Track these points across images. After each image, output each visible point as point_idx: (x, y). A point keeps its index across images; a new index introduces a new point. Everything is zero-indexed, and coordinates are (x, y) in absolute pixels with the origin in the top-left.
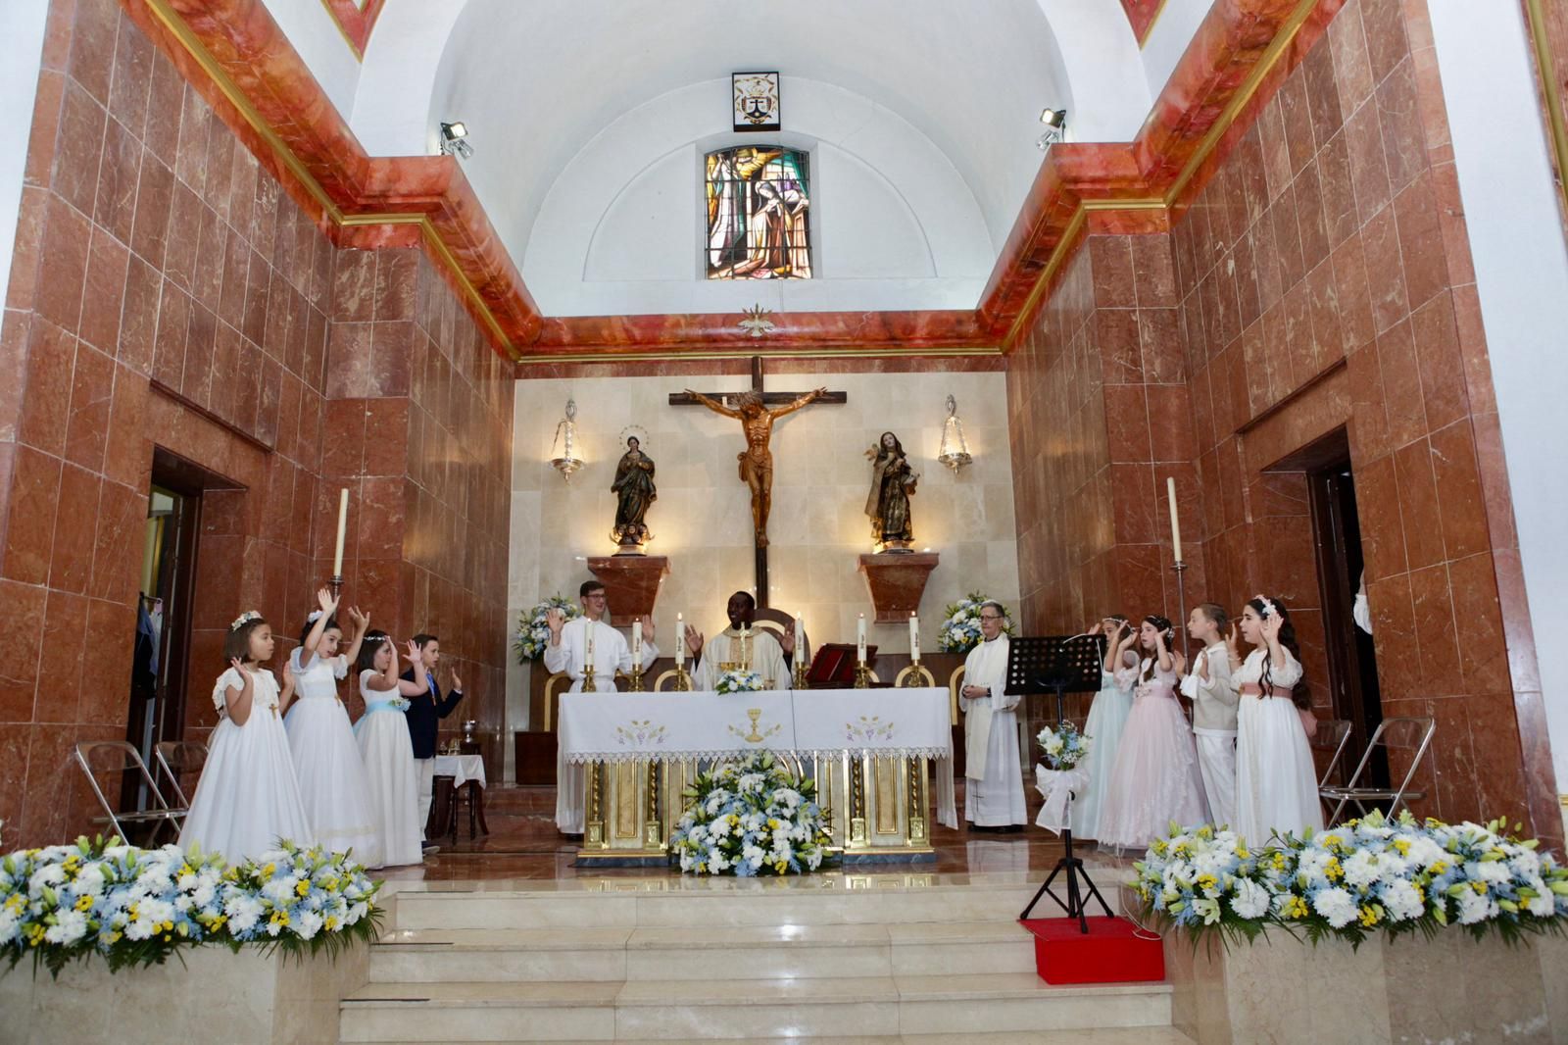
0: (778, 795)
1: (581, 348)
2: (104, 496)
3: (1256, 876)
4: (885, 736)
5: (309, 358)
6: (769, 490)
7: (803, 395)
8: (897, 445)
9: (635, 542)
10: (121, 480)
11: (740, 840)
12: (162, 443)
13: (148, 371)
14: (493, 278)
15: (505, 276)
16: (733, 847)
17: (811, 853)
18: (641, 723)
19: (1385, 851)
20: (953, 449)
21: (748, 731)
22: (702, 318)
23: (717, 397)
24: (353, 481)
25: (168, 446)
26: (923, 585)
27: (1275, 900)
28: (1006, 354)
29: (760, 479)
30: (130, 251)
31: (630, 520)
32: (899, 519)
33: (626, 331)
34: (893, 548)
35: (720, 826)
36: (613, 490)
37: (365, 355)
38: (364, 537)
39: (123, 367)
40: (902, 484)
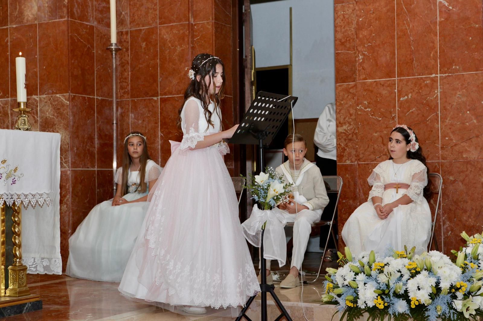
4: (10, 181)
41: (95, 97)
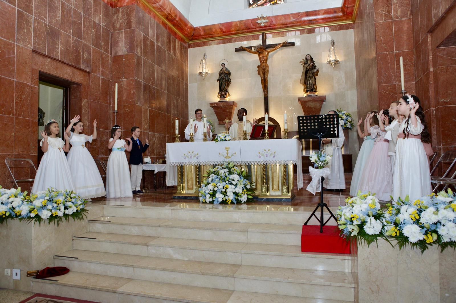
0: (231, 177)
1: (207, 36)
2: (17, 86)
3: (377, 217)
4: (272, 156)
5: (103, 43)
6: (267, 77)
7: (279, 44)
8: (312, 59)
9: (224, 97)
10: (23, 81)
11: (216, 191)
12: (42, 70)
13: (31, 47)
14: (169, 14)
15: (174, 13)
16: (213, 194)
17: (242, 197)
18: (191, 152)
19: (445, 209)
20: (332, 58)
21: (226, 155)
22: (244, 21)
23: (250, 48)
24: (120, 81)
25: (45, 71)
26: (321, 107)
27: (385, 227)
28: (354, 22)
29: (264, 74)
30: (17, 8)
31: (223, 90)
32: (312, 84)
33: (221, 29)
34: (310, 95)
35: (210, 187)
36: (218, 80)
37: (122, 41)
38: (124, 98)
39: (19, 46)
40: (312, 72)
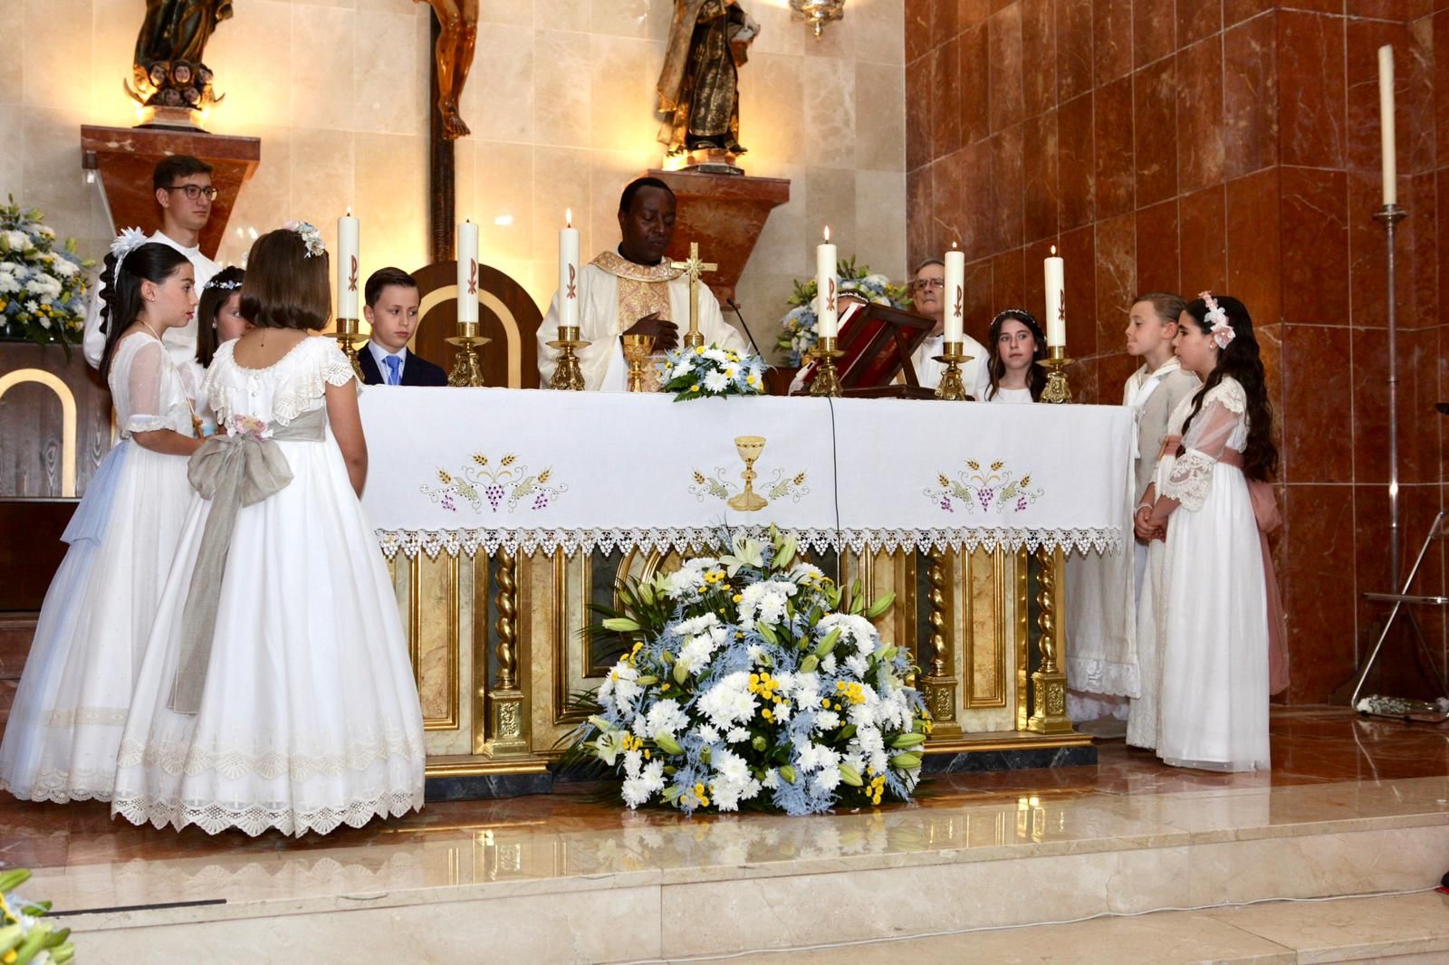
4: (1013, 503)
6: (475, 24)
9: (186, 103)
11: (782, 731)
16: (768, 747)
18: (494, 459)
21: (737, 486)
26: (752, 240)
31: (172, 55)
32: (719, 108)
34: (708, 162)
40: (727, 42)
41: (1351, 327)
